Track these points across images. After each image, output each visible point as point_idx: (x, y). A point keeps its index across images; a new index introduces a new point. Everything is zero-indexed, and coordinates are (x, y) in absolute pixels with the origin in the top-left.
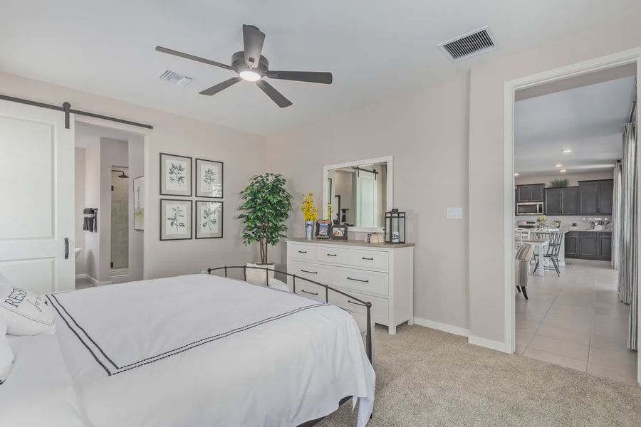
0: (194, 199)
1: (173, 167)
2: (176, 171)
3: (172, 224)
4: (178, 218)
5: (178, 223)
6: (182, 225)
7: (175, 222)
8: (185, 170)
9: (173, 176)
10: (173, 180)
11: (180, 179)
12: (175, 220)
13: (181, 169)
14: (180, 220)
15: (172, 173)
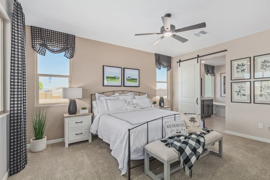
0: (252, 80)
1: (238, 65)
2: (240, 67)
3: (238, 94)
4: (241, 91)
5: (241, 94)
6: (244, 95)
7: (240, 93)
8: (246, 65)
9: (239, 70)
10: (238, 72)
11: (243, 70)
12: (239, 92)
13: (243, 65)
14: (243, 92)
15: (238, 68)
